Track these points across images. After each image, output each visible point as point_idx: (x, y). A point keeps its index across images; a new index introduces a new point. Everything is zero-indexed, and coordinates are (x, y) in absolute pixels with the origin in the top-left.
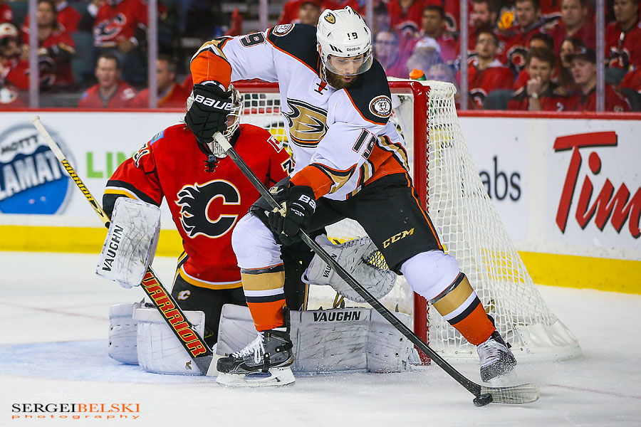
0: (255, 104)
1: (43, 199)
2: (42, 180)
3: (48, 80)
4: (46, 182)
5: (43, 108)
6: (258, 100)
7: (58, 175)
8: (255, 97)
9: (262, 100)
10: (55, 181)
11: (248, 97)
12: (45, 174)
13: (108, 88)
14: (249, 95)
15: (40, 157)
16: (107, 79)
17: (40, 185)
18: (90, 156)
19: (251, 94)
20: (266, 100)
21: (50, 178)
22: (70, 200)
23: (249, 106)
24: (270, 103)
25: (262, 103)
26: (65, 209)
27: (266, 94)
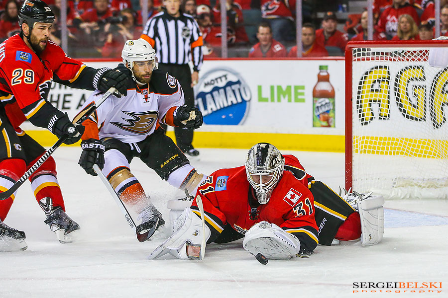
0: (364, 54)
1: (231, 115)
2: (230, 104)
3: (232, 40)
4: (232, 104)
5: (230, 58)
6: (366, 52)
7: (240, 100)
8: (364, 50)
9: (368, 52)
10: (238, 104)
11: (359, 50)
12: (232, 99)
13: (266, 46)
14: (360, 49)
15: (228, 89)
16: (265, 40)
17: (228, 106)
18: (260, 88)
19: (361, 48)
20: (371, 52)
21: (235, 102)
22: (247, 116)
23: (360, 56)
24: (374, 54)
25: (368, 54)
26: (245, 121)
27: (371, 48)
